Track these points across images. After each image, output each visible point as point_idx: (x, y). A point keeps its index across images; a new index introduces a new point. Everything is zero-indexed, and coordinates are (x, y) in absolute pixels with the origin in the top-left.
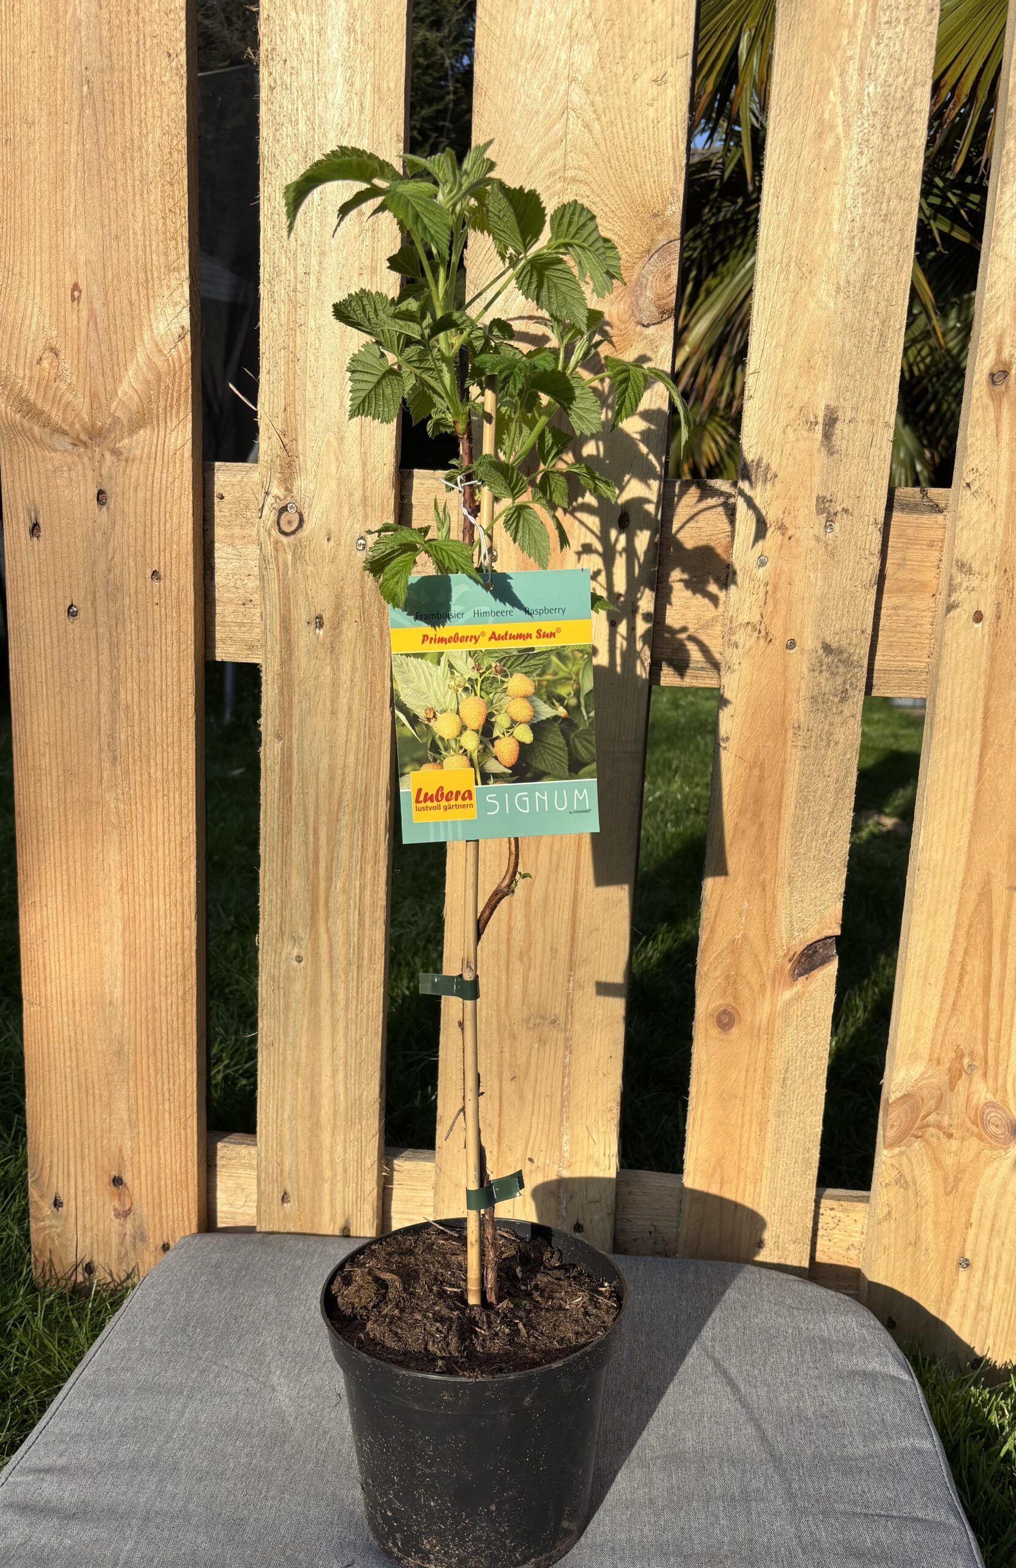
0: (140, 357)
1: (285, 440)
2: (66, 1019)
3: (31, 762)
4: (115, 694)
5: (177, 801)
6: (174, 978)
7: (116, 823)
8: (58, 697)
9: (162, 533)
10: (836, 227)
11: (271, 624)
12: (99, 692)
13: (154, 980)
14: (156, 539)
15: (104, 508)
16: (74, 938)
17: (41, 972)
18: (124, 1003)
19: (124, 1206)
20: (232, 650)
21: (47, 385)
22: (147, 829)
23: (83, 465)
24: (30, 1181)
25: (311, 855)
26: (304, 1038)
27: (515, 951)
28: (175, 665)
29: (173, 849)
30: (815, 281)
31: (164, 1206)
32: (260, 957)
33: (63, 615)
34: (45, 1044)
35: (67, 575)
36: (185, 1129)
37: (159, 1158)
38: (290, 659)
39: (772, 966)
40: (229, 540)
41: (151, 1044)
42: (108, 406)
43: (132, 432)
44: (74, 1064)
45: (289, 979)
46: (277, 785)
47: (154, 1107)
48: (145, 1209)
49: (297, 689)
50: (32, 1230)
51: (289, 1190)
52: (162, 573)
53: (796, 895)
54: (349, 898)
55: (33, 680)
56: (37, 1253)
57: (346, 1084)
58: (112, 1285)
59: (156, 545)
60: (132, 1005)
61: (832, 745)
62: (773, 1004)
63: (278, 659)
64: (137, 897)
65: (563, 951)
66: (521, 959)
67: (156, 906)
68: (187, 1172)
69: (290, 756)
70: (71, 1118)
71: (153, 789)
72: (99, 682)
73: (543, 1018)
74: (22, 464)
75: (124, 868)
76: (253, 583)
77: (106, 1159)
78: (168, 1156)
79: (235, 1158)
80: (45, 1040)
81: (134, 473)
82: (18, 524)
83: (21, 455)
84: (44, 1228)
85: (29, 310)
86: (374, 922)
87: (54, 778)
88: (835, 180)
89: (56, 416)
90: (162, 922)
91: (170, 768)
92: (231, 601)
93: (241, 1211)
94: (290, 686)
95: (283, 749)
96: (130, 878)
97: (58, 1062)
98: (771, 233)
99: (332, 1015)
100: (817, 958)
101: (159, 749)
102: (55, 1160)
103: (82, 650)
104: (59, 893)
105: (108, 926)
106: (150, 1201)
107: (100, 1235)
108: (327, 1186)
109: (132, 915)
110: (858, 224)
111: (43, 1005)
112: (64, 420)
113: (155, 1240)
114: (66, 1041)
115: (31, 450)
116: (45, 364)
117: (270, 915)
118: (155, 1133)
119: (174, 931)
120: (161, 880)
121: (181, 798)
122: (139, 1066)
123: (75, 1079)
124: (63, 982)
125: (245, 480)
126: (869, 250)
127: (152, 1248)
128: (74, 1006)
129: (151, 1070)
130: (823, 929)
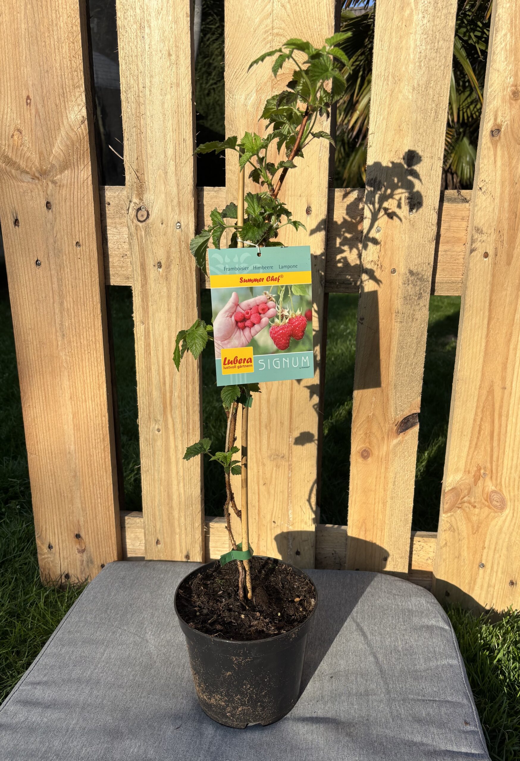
0: (63, 133)
1: (138, 174)
2: (48, 461)
3: (23, 338)
4: (62, 304)
5: (95, 355)
6: (99, 440)
7: (66, 367)
8: (34, 306)
9: (80, 223)
10: (412, 56)
11: (136, 267)
12: (54, 303)
13: (89, 441)
14: (77, 226)
15: (50, 211)
16: (50, 422)
17: (35, 439)
18: (75, 453)
19: (82, 547)
20: (118, 279)
21: (17, 149)
22: (81, 369)
23: (38, 189)
24: (36, 537)
25: (162, 380)
26: (163, 468)
27: (263, 424)
28: (90, 288)
29: (94, 379)
30: (402, 85)
31: (101, 547)
32: (140, 430)
33: (34, 265)
34: (39, 473)
35: (34, 245)
36: (109, 511)
37: (97, 525)
38: (146, 284)
39: (387, 428)
40: (114, 225)
41: (90, 472)
42: (49, 158)
43: (61, 172)
44: (54, 482)
45: (155, 440)
46: (143, 346)
47: (93, 501)
48: (92, 549)
49: (150, 299)
50: (39, 559)
51: (159, 539)
52: (81, 243)
53: (398, 394)
54: (181, 400)
55: (21, 297)
56: (42, 570)
57: (184, 489)
58: (78, 584)
59: (77, 229)
60: (80, 454)
61: (415, 320)
62: (388, 446)
63: (140, 284)
64: (78, 402)
65: (286, 423)
66: (266, 428)
67: (88, 406)
68: (111, 531)
69: (149, 332)
70: (54, 507)
71: (83, 350)
72: (53, 298)
73: (277, 455)
74: (7, 189)
75: (72, 388)
76: (126, 246)
77: (72, 526)
78: (101, 524)
79: (134, 524)
80: (39, 471)
81: (64, 193)
82: (7, 220)
83: (7, 185)
84: (45, 558)
85: (6, 111)
86: (194, 412)
87: (35, 345)
88: (411, 32)
89: (23, 164)
90: (91, 414)
91: (91, 339)
92: (116, 255)
93: (138, 548)
94: (147, 297)
95: (145, 328)
96: (75, 393)
97: (46, 481)
98: (379, 60)
99: (176, 456)
100: (409, 424)
101: (84, 330)
102: (48, 527)
103: (44, 282)
104: (41, 401)
105: (66, 417)
106: (94, 545)
107: (72, 561)
108: (177, 536)
109: (76, 411)
110: (423, 55)
111: (37, 454)
112: (26, 166)
113: (98, 563)
114: (49, 471)
115: (11, 182)
116: (16, 137)
117: (143, 409)
118: (94, 513)
119: (97, 418)
120: (90, 394)
121: (97, 354)
122: (85, 482)
123: (55, 489)
124: (46, 444)
125: (120, 194)
126: (429, 67)
127: (96, 566)
128: (52, 454)
129: (91, 484)
130: (411, 410)
